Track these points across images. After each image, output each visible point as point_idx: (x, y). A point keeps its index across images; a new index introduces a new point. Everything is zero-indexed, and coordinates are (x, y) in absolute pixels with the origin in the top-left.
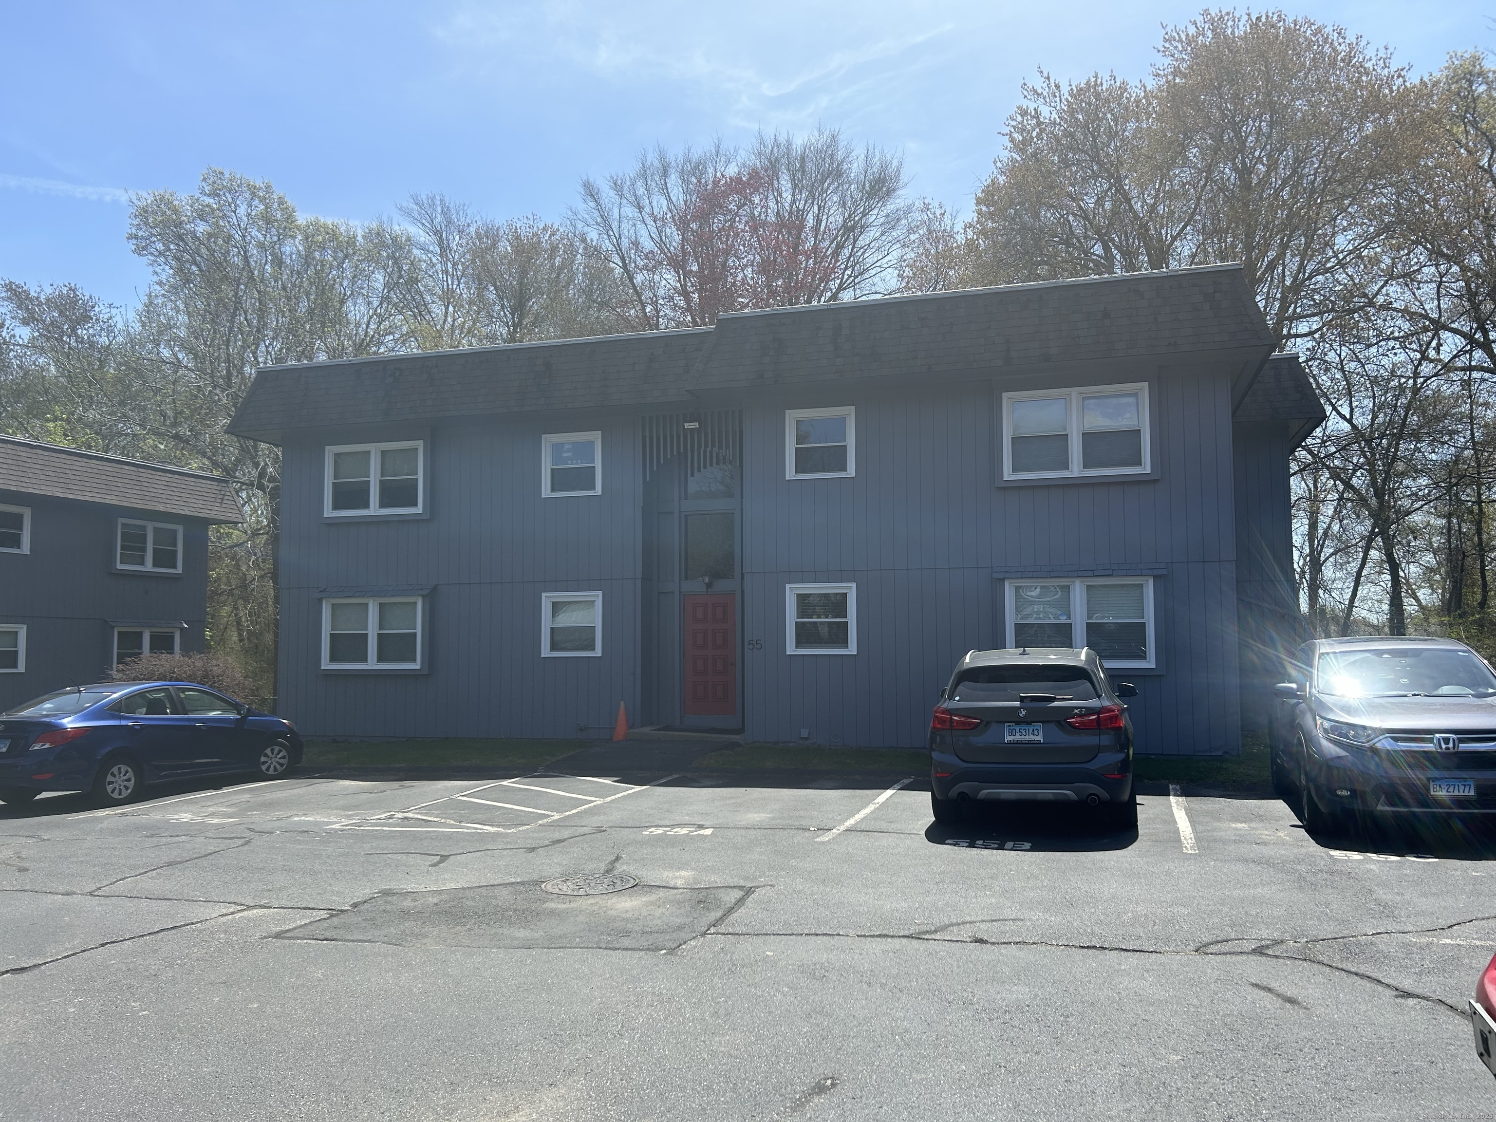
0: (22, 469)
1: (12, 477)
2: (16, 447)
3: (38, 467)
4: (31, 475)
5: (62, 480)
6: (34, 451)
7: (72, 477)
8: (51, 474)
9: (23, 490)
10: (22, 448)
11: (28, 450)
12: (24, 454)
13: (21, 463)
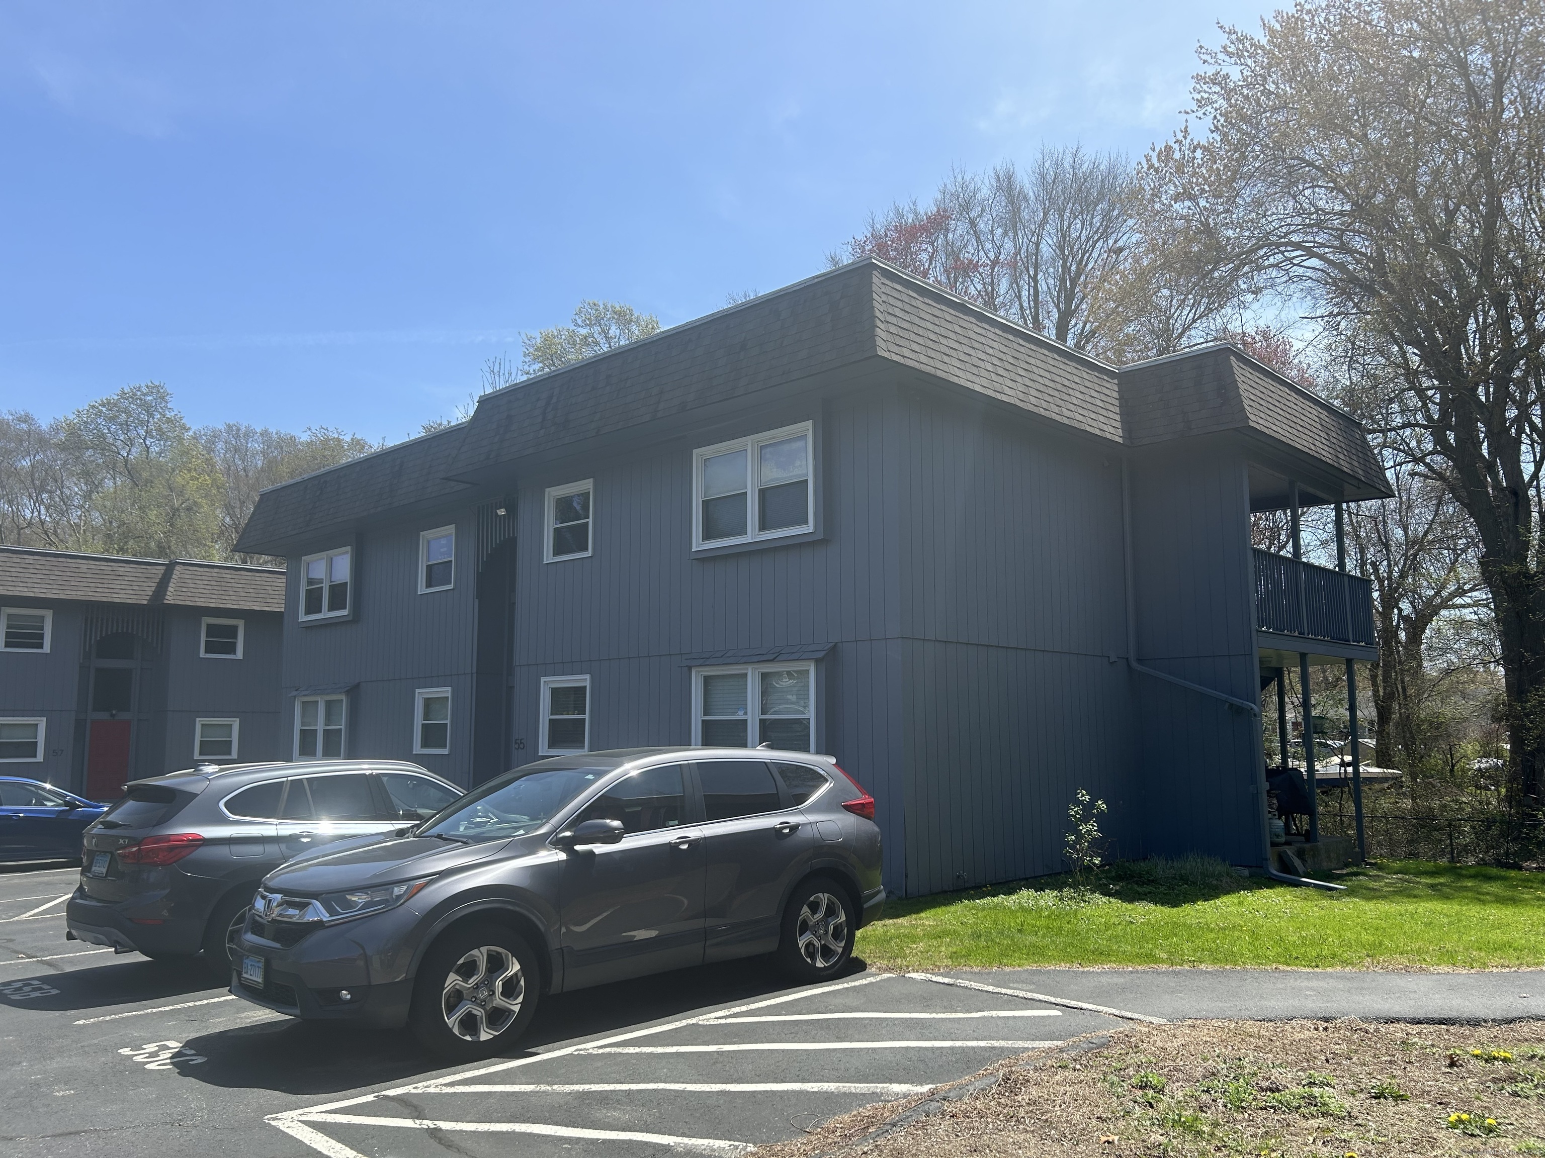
0: (223, 588)
1: (213, 596)
2: (222, 571)
3: (240, 586)
4: (231, 593)
5: (261, 596)
6: (239, 573)
7: (271, 592)
8: (251, 591)
9: (222, 606)
10: (227, 571)
11: (233, 572)
12: (229, 576)
13: (223, 584)
